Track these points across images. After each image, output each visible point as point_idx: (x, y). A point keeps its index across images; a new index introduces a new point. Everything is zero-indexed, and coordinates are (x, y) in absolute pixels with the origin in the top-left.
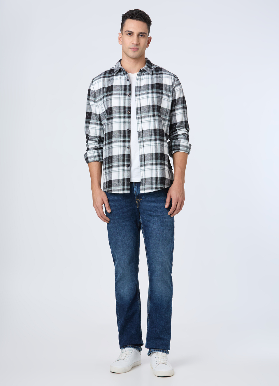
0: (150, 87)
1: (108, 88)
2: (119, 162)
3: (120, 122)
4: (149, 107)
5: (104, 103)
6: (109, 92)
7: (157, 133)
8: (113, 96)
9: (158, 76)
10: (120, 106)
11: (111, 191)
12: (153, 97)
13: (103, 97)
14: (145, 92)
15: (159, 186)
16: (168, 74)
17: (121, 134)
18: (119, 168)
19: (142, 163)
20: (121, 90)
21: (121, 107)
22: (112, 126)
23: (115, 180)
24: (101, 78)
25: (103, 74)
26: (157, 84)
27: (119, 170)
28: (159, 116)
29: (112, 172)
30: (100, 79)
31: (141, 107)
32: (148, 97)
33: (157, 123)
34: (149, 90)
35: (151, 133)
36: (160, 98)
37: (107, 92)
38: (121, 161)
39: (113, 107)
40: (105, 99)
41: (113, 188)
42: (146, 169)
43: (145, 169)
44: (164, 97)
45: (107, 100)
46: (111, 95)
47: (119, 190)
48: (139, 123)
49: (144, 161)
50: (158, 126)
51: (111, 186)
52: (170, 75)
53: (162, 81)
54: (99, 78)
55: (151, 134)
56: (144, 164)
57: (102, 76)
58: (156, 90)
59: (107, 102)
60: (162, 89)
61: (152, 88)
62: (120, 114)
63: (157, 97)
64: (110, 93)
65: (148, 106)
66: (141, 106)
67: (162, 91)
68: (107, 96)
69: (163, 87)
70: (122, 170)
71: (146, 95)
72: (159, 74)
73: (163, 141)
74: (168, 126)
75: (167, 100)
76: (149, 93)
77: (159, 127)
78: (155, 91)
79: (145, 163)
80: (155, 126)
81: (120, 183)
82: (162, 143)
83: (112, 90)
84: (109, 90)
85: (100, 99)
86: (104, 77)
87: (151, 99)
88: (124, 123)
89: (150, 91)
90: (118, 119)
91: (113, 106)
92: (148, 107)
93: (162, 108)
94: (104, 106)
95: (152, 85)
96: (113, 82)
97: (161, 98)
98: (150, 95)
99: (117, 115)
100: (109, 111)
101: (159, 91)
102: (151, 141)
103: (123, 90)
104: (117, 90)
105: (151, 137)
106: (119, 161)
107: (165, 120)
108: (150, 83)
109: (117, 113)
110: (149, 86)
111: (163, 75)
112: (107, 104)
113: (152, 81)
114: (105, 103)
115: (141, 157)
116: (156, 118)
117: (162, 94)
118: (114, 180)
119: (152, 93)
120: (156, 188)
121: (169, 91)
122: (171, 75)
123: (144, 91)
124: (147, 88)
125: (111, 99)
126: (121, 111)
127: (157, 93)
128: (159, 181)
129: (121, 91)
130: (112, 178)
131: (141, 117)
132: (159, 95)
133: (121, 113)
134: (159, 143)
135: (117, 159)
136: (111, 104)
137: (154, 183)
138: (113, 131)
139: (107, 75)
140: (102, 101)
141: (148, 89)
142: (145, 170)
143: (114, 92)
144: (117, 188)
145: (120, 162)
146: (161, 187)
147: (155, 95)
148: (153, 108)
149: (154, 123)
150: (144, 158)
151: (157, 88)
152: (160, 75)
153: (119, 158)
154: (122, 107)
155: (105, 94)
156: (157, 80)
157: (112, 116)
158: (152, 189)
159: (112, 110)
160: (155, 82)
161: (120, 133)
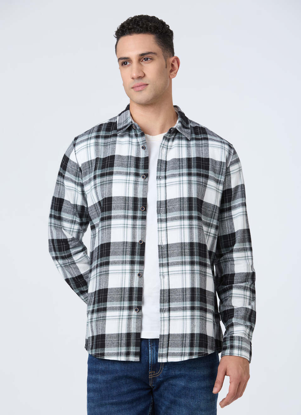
0: (185, 163)
1: (104, 159)
2: (122, 302)
3: (126, 226)
4: (182, 200)
5: (95, 188)
6: (107, 167)
7: (196, 250)
8: (115, 177)
9: (200, 142)
10: (127, 196)
11: (103, 354)
12: (190, 183)
13: (95, 177)
14: (176, 172)
15: (196, 350)
16: (217, 141)
17: (126, 249)
18: (122, 312)
19: (163, 306)
20: (129, 165)
21: (128, 197)
22: (110, 234)
23: (111, 336)
24: (91, 138)
25: (96, 129)
26: (198, 159)
27: (121, 317)
28: (199, 219)
29: (105, 319)
30: (89, 141)
31: (166, 201)
32: (180, 183)
33: (195, 231)
34: (182, 168)
35: (184, 249)
36: (202, 185)
37: (103, 167)
38: (125, 299)
40: (98, 180)
41: (107, 350)
42: (171, 318)
43: (169, 317)
44: (211, 183)
45: (102, 184)
46: (111, 174)
47: (118, 354)
48: (162, 229)
49: (169, 302)
50: (197, 237)
51: (103, 346)
52: (221, 142)
53: (207, 153)
54: (88, 139)
55: (185, 252)
56: (167, 307)
57: (94, 134)
58: (196, 169)
59: (101, 188)
60: (207, 168)
61: (189, 167)
62: (127, 211)
63: (198, 184)
64: (108, 170)
65: (181, 199)
66: (167, 199)
67: (207, 171)
68: (102, 175)
69: (209, 164)
70: (126, 317)
71: (177, 179)
72: (202, 139)
73: (205, 265)
74: (214, 238)
75: (214, 188)
76: (183, 175)
77: (199, 239)
78: (194, 171)
79: (169, 305)
80: (191, 237)
81: (121, 340)
82: (203, 269)
83: (112, 165)
84: (107, 164)
85: (89, 180)
86: (97, 137)
87: (185, 186)
88: (133, 228)
89: (185, 171)
90: (121, 221)
91: (113, 196)
92: (181, 202)
93: (206, 203)
94: (97, 193)
95: (189, 159)
96: (114, 150)
97: (204, 186)
98: (185, 178)
99: (121, 212)
100: (106, 205)
101: (202, 172)
102: (182, 264)
103: (134, 166)
104: (122, 165)
105: (183, 257)
106: (122, 300)
107: (209, 225)
108: (184, 156)
109: (121, 209)
110: (182, 161)
111: (210, 142)
112: (102, 191)
113: (189, 153)
114: (99, 189)
115: (164, 293)
116: (195, 222)
117: (207, 177)
118: (108, 335)
119: (189, 174)
120: (191, 354)
121: (220, 172)
122: (224, 143)
123: (174, 171)
125: (111, 182)
126: (128, 206)
127: (198, 175)
128: (196, 341)
129: (129, 168)
130: (105, 331)
131: (166, 219)
132: (202, 180)
133: (128, 209)
134: (199, 269)
135: (118, 296)
136: (110, 191)
137: (187, 345)
138: (111, 242)
139: (102, 134)
140: (92, 183)
141: (180, 167)
142: (169, 320)
143: (115, 169)
144: (114, 350)
145: (124, 301)
146: (199, 353)
147: (194, 179)
148: (189, 204)
149: (190, 232)
150: (169, 296)
151: (198, 167)
152: (203, 142)
153: (122, 294)
154: (130, 199)
155: (98, 172)
156: (198, 151)
157: (111, 213)
158: (182, 354)
159: (111, 204)
160: (193, 155)
161: (125, 247)
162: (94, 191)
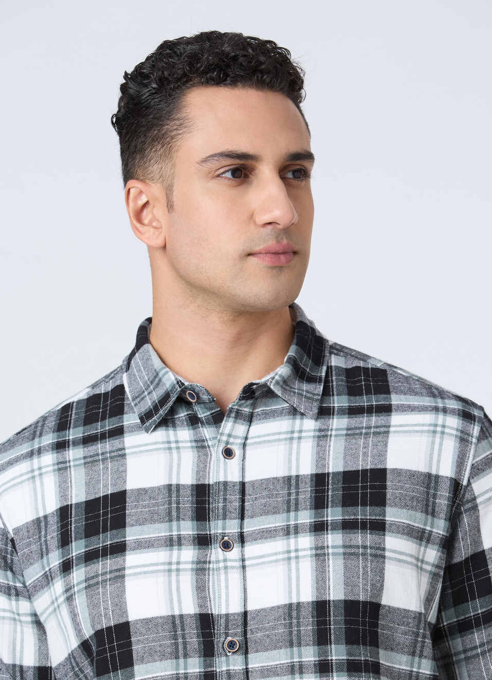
0: (306, 493)
1: (91, 506)
4: (294, 614)
5: (70, 599)
6: (105, 530)
8: (132, 559)
9: (364, 420)
10: (177, 613)
12: (320, 554)
13: (66, 567)
14: (277, 521)
16: (423, 410)
20: (174, 514)
21: (181, 616)
24: (39, 451)
25: (51, 424)
26: (349, 477)
30: (35, 460)
31: (245, 614)
32: (290, 557)
34: (297, 510)
36: (364, 554)
37: (91, 531)
39: (137, 622)
40: (78, 574)
44: (393, 543)
45: (90, 583)
46: (120, 549)
52: (435, 410)
53: (382, 455)
57: (49, 439)
58: (339, 509)
59: (90, 597)
60: (380, 500)
61: (319, 503)
62: (181, 661)
63: (349, 553)
64: (107, 539)
65: (291, 610)
66: (249, 608)
67: (378, 509)
68: (90, 557)
69: (385, 487)
71: (279, 545)
76: (296, 530)
78: (334, 514)
83: (120, 523)
84: (105, 521)
85: (45, 576)
86: (60, 446)
87: (307, 567)
89: (305, 517)
91: (131, 619)
92: (290, 617)
93: (392, 610)
94: (74, 615)
95: (320, 480)
96: (121, 474)
97: (375, 556)
98: (306, 541)
99: (163, 668)
100: (112, 649)
101: (362, 513)
103: (189, 513)
104: (151, 519)
108: (307, 468)
109: (163, 657)
110: (297, 487)
111: (396, 418)
112: (93, 605)
113: (321, 456)
114: (81, 601)
117: (379, 527)
119: (319, 528)
122: (445, 410)
123: (271, 518)
124: (289, 502)
125: (119, 576)
126: (185, 643)
127: (348, 526)
129: (175, 525)
131: (247, 671)
132: (358, 538)
133: (186, 656)
136: (120, 605)
139: (74, 434)
140: (58, 586)
141: (291, 506)
143: (132, 534)
147: (334, 539)
148: (319, 624)
151: (348, 501)
154: (188, 621)
155: (78, 548)
156: (351, 452)
157: (132, 676)
159: (130, 644)
160: (335, 464)
162: (65, 611)
